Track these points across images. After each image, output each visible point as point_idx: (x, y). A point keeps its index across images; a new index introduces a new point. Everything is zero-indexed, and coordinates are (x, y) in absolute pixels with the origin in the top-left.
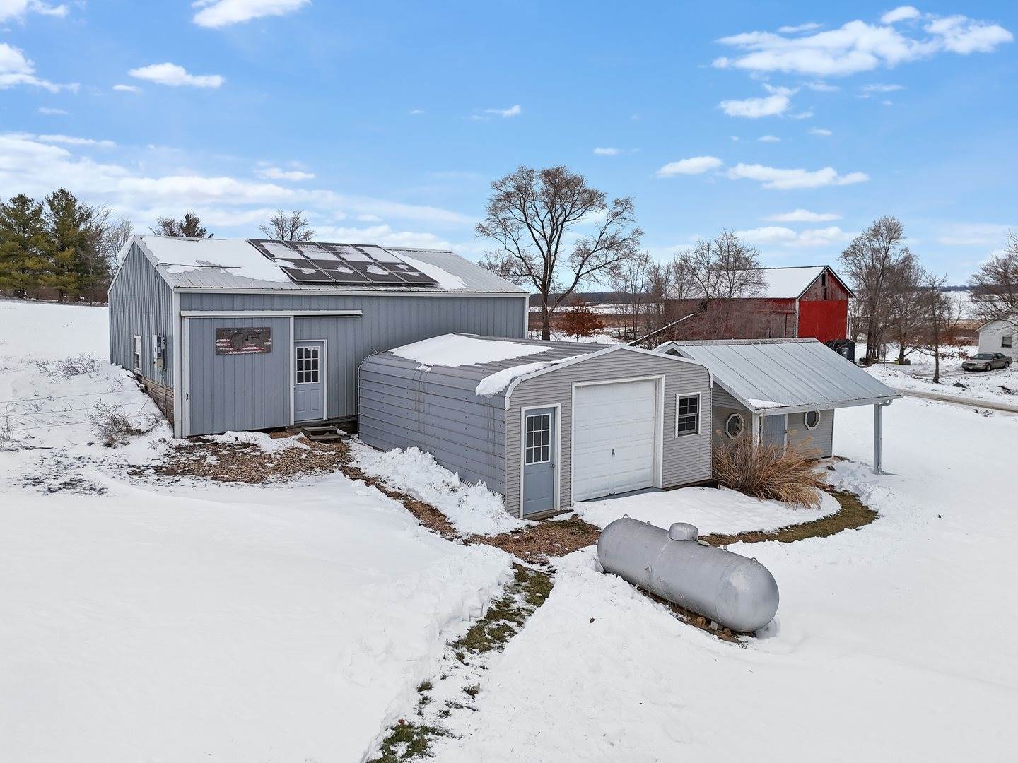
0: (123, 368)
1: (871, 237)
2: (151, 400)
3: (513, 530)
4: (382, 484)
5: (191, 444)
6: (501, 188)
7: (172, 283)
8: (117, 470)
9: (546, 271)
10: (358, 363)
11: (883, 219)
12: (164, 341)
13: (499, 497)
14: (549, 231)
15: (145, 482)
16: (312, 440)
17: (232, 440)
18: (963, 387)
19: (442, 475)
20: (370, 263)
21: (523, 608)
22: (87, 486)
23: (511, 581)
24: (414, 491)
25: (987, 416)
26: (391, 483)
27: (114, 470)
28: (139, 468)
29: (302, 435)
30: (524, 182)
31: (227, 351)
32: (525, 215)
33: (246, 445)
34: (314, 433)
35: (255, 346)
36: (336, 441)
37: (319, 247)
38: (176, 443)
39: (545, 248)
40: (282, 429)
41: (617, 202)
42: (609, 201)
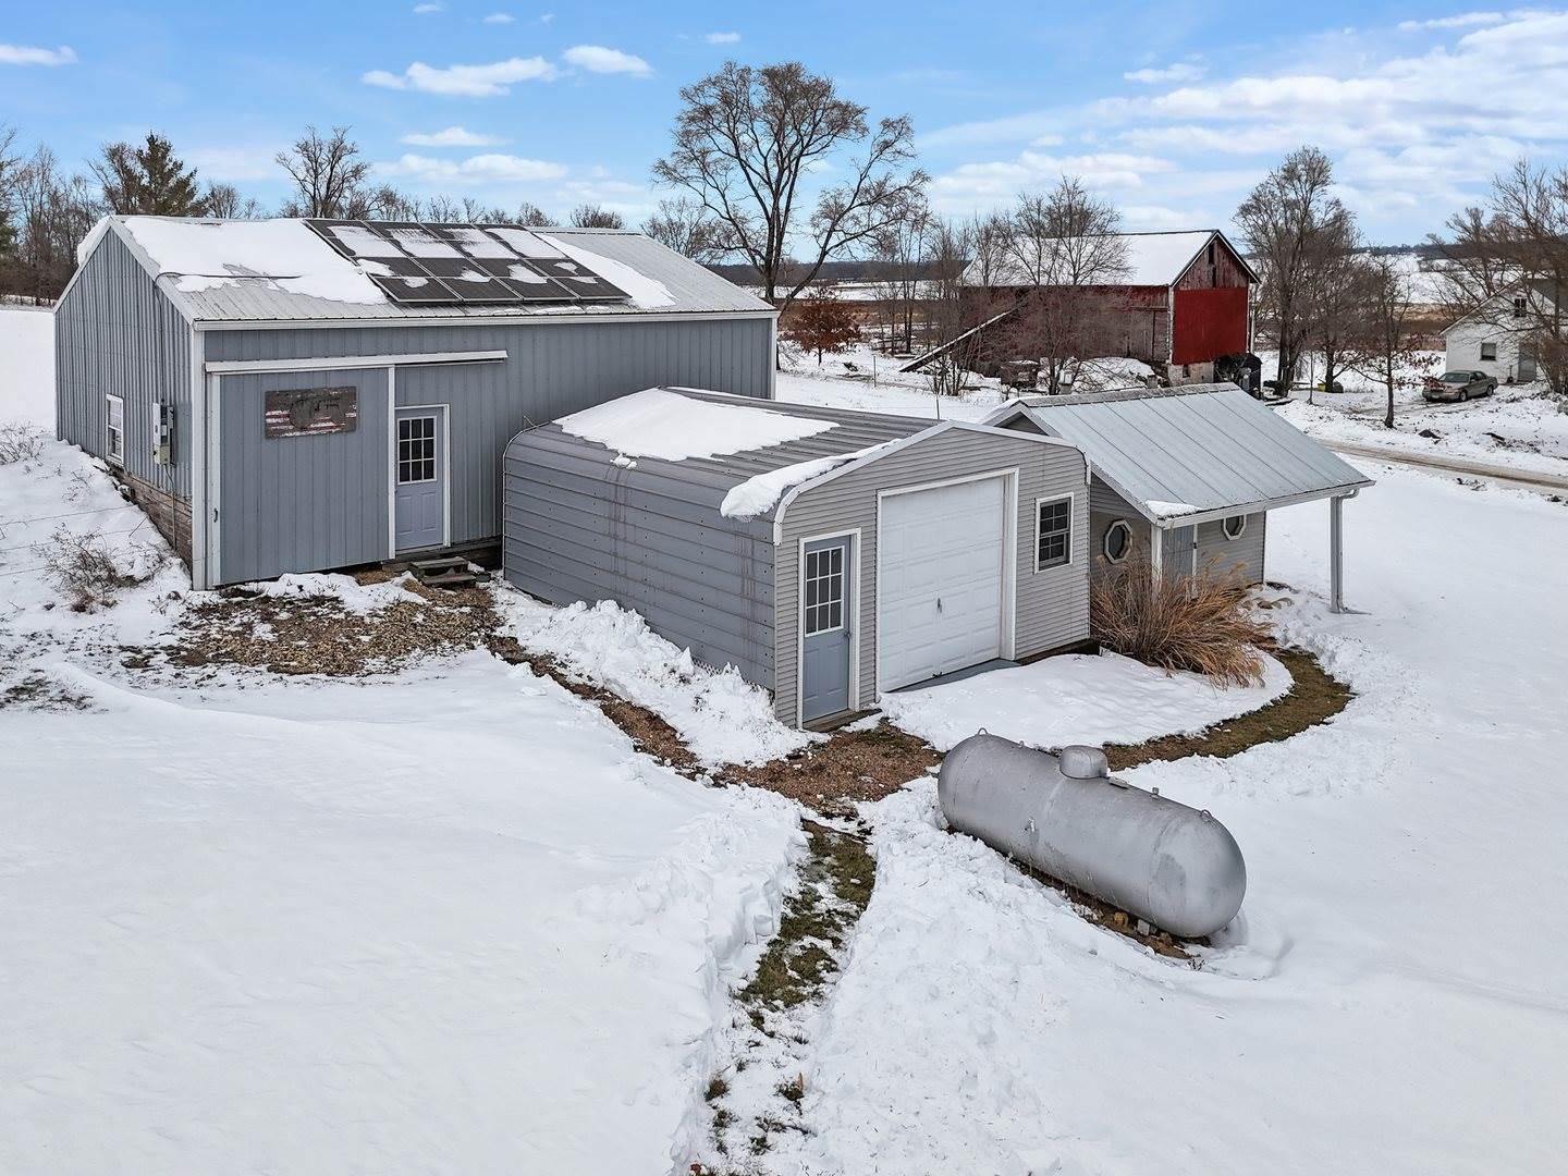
0: (83, 450)
1: (1283, 182)
2: (143, 516)
3: (790, 752)
4: (560, 670)
5: (223, 600)
6: (697, 100)
7: (190, 312)
8: (101, 658)
9: (771, 240)
10: (501, 447)
11: (1301, 151)
12: (173, 414)
13: (763, 694)
14: (774, 172)
15: (156, 681)
16: (429, 586)
17: (294, 591)
18: (1435, 437)
19: (661, 653)
20: (514, 262)
21: (835, 910)
22: (54, 693)
23: (805, 856)
24: (616, 682)
25: (1476, 489)
26: (573, 667)
27: (96, 657)
28: (139, 652)
29: (408, 575)
30: (733, 88)
31: (284, 431)
32: (735, 144)
33: (319, 600)
34: (431, 572)
35: (330, 420)
36: (468, 585)
37: (425, 232)
38: (199, 598)
39: (769, 202)
40: (374, 566)
41: (887, 124)
42: (872, 121)
